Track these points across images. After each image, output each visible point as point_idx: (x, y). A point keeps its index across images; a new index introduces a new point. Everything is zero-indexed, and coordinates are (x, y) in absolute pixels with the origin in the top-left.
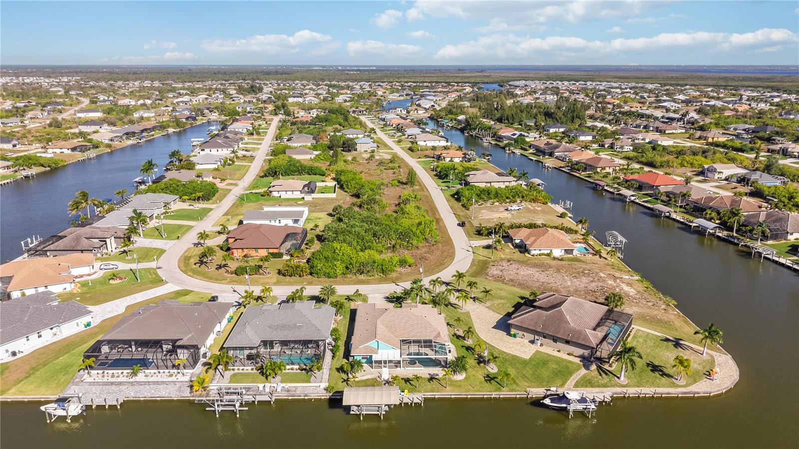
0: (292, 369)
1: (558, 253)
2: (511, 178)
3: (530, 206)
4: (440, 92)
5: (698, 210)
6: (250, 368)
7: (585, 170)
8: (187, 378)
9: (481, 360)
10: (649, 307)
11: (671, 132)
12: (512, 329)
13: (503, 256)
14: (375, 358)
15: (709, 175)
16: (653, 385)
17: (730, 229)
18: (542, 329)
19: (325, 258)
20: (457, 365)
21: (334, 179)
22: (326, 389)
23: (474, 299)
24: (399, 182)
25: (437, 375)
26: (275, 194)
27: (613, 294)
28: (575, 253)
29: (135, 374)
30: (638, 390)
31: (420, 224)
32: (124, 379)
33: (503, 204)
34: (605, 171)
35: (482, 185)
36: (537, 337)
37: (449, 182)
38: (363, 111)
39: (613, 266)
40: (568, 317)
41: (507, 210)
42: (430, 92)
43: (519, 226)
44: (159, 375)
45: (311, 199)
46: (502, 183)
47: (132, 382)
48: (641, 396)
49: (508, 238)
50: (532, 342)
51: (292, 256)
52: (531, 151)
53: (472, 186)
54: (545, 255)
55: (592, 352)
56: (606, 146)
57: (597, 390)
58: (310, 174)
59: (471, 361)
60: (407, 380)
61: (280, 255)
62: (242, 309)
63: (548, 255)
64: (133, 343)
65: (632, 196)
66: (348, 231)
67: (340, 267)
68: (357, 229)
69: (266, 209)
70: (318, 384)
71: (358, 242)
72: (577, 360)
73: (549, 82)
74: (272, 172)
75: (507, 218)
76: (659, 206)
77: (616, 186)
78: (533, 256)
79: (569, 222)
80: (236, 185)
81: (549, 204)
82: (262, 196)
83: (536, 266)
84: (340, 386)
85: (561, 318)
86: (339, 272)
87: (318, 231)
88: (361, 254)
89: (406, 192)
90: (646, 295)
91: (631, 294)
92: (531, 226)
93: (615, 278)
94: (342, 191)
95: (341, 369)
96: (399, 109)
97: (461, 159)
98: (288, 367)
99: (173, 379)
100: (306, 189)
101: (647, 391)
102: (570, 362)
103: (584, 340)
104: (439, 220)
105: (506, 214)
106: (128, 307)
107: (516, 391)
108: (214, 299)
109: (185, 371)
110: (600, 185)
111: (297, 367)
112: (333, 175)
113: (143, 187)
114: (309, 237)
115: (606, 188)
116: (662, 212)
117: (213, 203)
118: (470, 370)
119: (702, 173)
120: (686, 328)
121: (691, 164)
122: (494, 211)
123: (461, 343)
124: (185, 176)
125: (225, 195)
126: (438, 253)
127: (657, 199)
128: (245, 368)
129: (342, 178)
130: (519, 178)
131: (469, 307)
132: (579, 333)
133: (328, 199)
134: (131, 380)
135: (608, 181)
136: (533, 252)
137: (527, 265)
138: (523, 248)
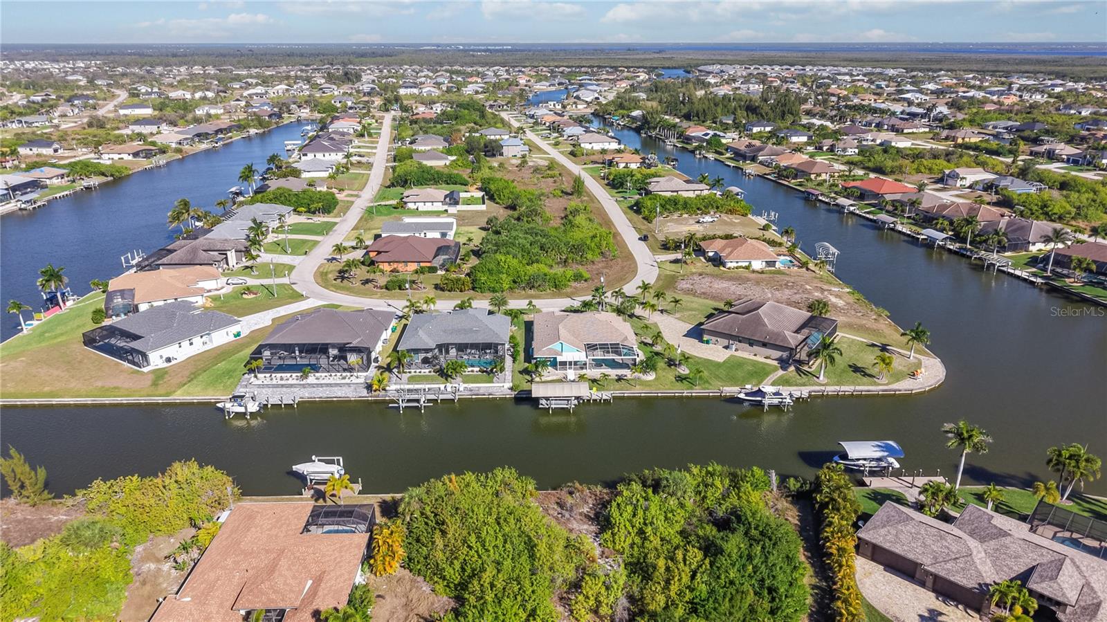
0: (472, 371)
1: (757, 265)
2: (703, 186)
3: (726, 218)
4: (605, 80)
5: (928, 219)
6: (427, 371)
7: (795, 177)
8: (362, 380)
9: (671, 363)
10: (859, 318)
11: (910, 131)
12: (705, 336)
13: (694, 270)
14: (559, 359)
15: (950, 182)
16: (853, 383)
17: (964, 240)
18: (738, 332)
20: (648, 366)
21: (480, 189)
22: (511, 389)
23: (662, 311)
24: (562, 192)
25: (626, 376)
26: (411, 206)
27: (817, 301)
28: (778, 265)
29: (305, 376)
30: (838, 388)
31: (594, 237)
32: (295, 382)
33: (694, 216)
34: (820, 178)
35: (668, 194)
36: (731, 342)
37: (626, 192)
38: (503, 106)
39: (821, 279)
40: (766, 320)
41: (698, 222)
42: (590, 80)
43: (714, 237)
44: (331, 378)
45: (456, 212)
46: (690, 192)
47: (304, 386)
48: (840, 393)
49: (700, 251)
50: (726, 347)
51: (447, 270)
52: (728, 155)
53: (655, 195)
54: (743, 268)
55: (791, 354)
56: (825, 148)
57: (795, 388)
58: (449, 183)
59: (661, 364)
60: (594, 381)
61: (433, 270)
62: (404, 321)
63: (747, 268)
65: (851, 205)
67: (506, 282)
68: (520, 241)
69: (406, 221)
70: (501, 385)
71: (523, 256)
72: (775, 363)
73: (754, 66)
74: (401, 182)
75: (698, 231)
76: (883, 217)
77: (833, 195)
79: (773, 234)
80: (358, 196)
81: (750, 216)
82: (395, 208)
83: (731, 279)
84: (525, 386)
85: (759, 321)
86: (506, 286)
87: (472, 246)
88: (528, 267)
89: (573, 203)
90: (856, 306)
91: (840, 305)
92: (728, 237)
93: (822, 290)
94: (492, 203)
95: (526, 371)
96: (552, 103)
97: (638, 165)
99: (347, 381)
100: (447, 199)
101: (847, 389)
102: (767, 364)
103: (782, 341)
104: (616, 235)
105: (697, 227)
106: (273, 320)
107: (709, 390)
109: (359, 374)
110: (813, 194)
111: (478, 369)
112: (479, 184)
114: (463, 252)
115: (820, 198)
116: (885, 223)
117: (335, 217)
118: (660, 372)
119: (940, 180)
121: (930, 169)
122: (682, 224)
123: (649, 349)
124: (293, 185)
125: (348, 208)
126: (618, 268)
127: (881, 209)
128: (423, 371)
129: (492, 187)
130: (712, 187)
131: (655, 318)
132: (778, 335)
133: (477, 212)
134: (302, 383)
135: (824, 189)
136: (729, 265)
137: (722, 278)
138: (717, 261)
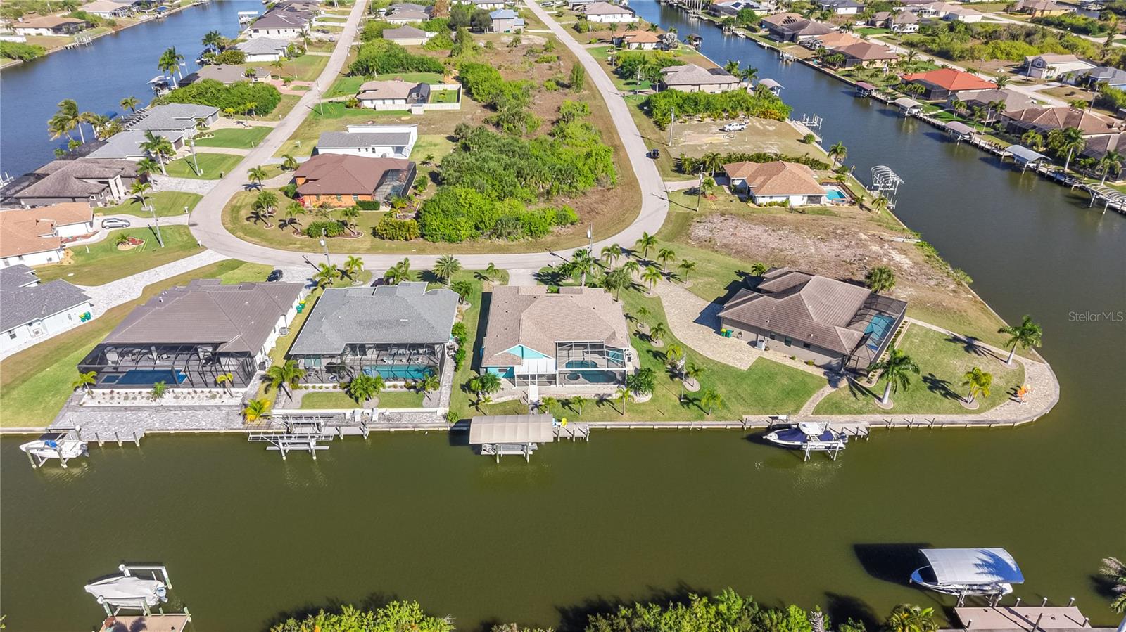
0: (395, 386)
1: (797, 201)
2: (731, 78)
3: (757, 124)
5: (1015, 130)
6: (331, 385)
7: (844, 64)
8: (237, 401)
9: (675, 374)
10: (930, 288)
12: (724, 325)
13: (714, 207)
14: (518, 370)
15: (1034, 72)
16: (930, 409)
17: (1060, 161)
18: (770, 324)
19: (443, 211)
20: (639, 381)
21: (457, 78)
22: (445, 417)
23: (669, 276)
24: (558, 83)
25: (610, 395)
26: (367, 104)
27: (880, 270)
28: (824, 200)
29: (158, 394)
30: (908, 417)
31: (589, 155)
32: (144, 402)
33: (718, 120)
34: (874, 66)
35: (687, 90)
36: (760, 337)
37: (636, 84)
39: (879, 222)
40: (810, 308)
41: (723, 130)
43: (741, 159)
44: (196, 396)
45: (422, 113)
46: (716, 86)
47: (156, 407)
48: (912, 427)
49: (723, 177)
50: (753, 344)
51: (393, 207)
52: (762, 32)
53: (671, 91)
54: (779, 205)
55: (843, 361)
56: (878, 24)
57: (848, 418)
58: (420, 71)
59: (661, 375)
60: (565, 403)
61: (374, 206)
62: (319, 292)
63: (783, 204)
64: (153, 348)
65: (915, 107)
66: (478, 168)
67: (466, 228)
68: (492, 164)
69: (353, 130)
70: (434, 410)
71: (493, 185)
72: (820, 373)
74: (363, 69)
75: (722, 144)
76: (956, 125)
77: (890, 90)
78: (760, 206)
79: (817, 151)
80: (308, 89)
81: (787, 121)
82: (347, 107)
83: (763, 222)
84: (467, 412)
85: (800, 309)
86: (465, 233)
87: (432, 167)
88: (498, 204)
89: (569, 100)
90: (927, 268)
91: (905, 267)
92: (760, 158)
93: (882, 241)
94: (469, 99)
95: (466, 387)
97: (654, 45)
98: (388, 384)
99: (217, 401)
100: (414, 95)
101: (921, 419)
102: (809, 375)
103: (832, 342)
104: (618, 148)
105: (721, 138)
106: (146, 289)
107: (726, 420)
108: (275, 276)
109: (233, 390)
110: (865, 90)
111: (403, 383)
112: (456, 73)
113: (166, 92)
114: (419, 175)
115: (874, 94)
116: (959, 133)
117: (273, 120)
118: (658, 388)
119: (1022, 69)
120: (985, 321)
121: (1007, 54)
122: (702, 132)
123: (646, 345)
124: (227, 75)
125: (291, 107)
126: (615, 202)
127: (952, 112)
128: (324, 385)
129: (470, 78)
130: (743, 78)
131: (661, 289)
132: (826, 332)
133: (448, 112)
134: (154, 404)
135: (878, 82)
136: (760, 200)
137: (751, 221)
138: (745, 194)
